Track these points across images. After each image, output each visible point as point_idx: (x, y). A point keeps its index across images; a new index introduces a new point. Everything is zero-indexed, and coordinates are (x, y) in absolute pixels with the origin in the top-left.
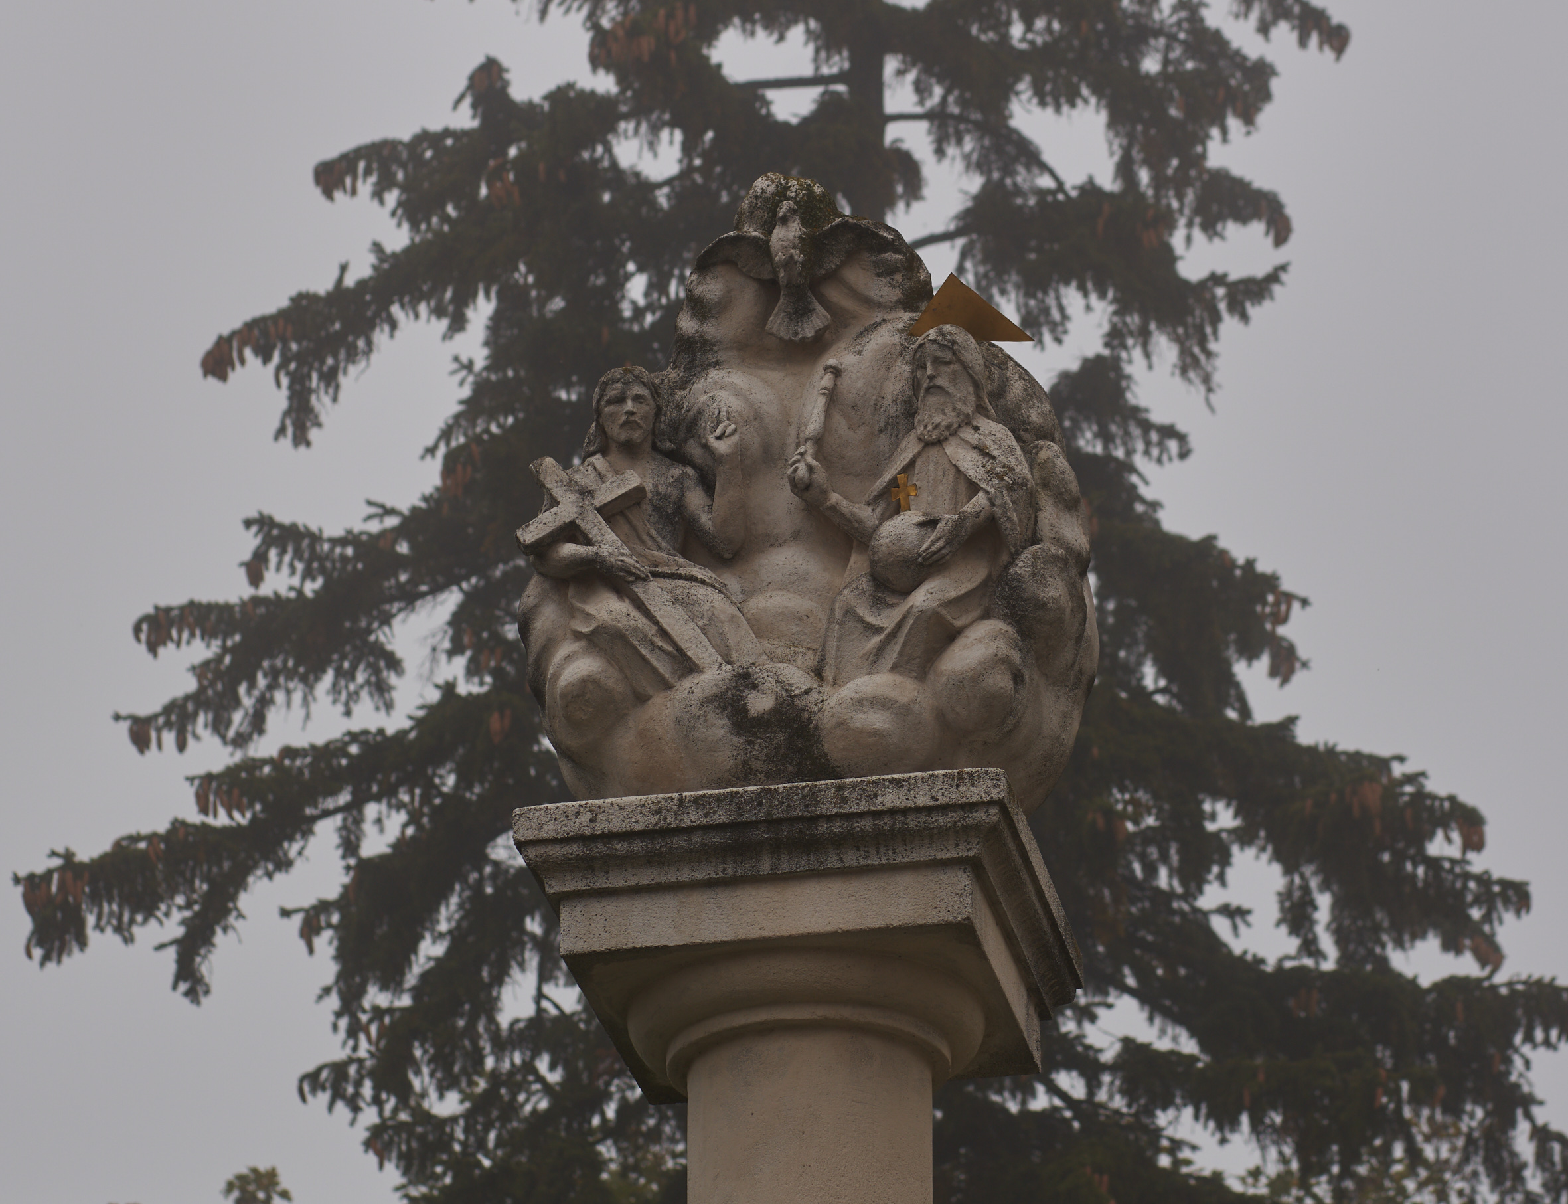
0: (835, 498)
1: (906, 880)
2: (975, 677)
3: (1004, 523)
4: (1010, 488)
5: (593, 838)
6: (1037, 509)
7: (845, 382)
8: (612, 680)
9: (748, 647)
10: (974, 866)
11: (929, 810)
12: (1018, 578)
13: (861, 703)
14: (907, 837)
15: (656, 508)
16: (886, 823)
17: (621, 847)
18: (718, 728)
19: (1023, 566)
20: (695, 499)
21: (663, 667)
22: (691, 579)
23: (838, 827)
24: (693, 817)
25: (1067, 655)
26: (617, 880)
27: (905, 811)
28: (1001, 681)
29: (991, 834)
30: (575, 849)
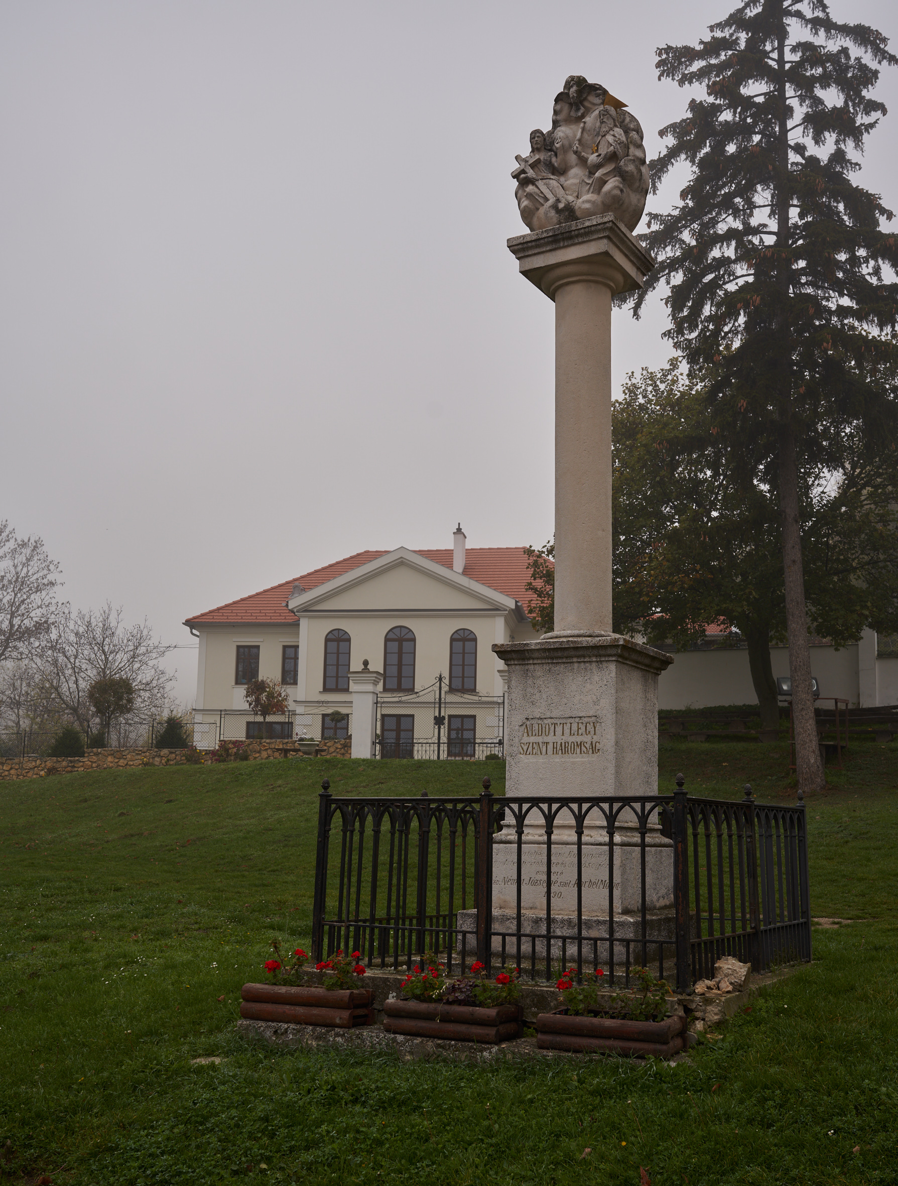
0: (583, 154)
1: (593, 243)
2: (609, 192)
3: (618, 153)
4: (619, 144)
5: (524, 243)
6: (628, 148)
7: (587, 125)
8: (531, 206)
9: (560, 192)
10: (608, 237)
11: (596, 225)
12: (621, 166)
13: (583, 202)
14: (592, 233)
15: (544, 163)
16: (587, 230)
17: (530, 244)
18: (553, 213)
19: (622, 163)
20: (554, 159)
21: (541, 201)
22: (550, 179)
23: (576, 232)
24: (545, 235)
25: (637, 184)
26: (530, 253)
27: (591, 226)
28: (617, 192)
29: (611, 229)
30: (520, 246)
